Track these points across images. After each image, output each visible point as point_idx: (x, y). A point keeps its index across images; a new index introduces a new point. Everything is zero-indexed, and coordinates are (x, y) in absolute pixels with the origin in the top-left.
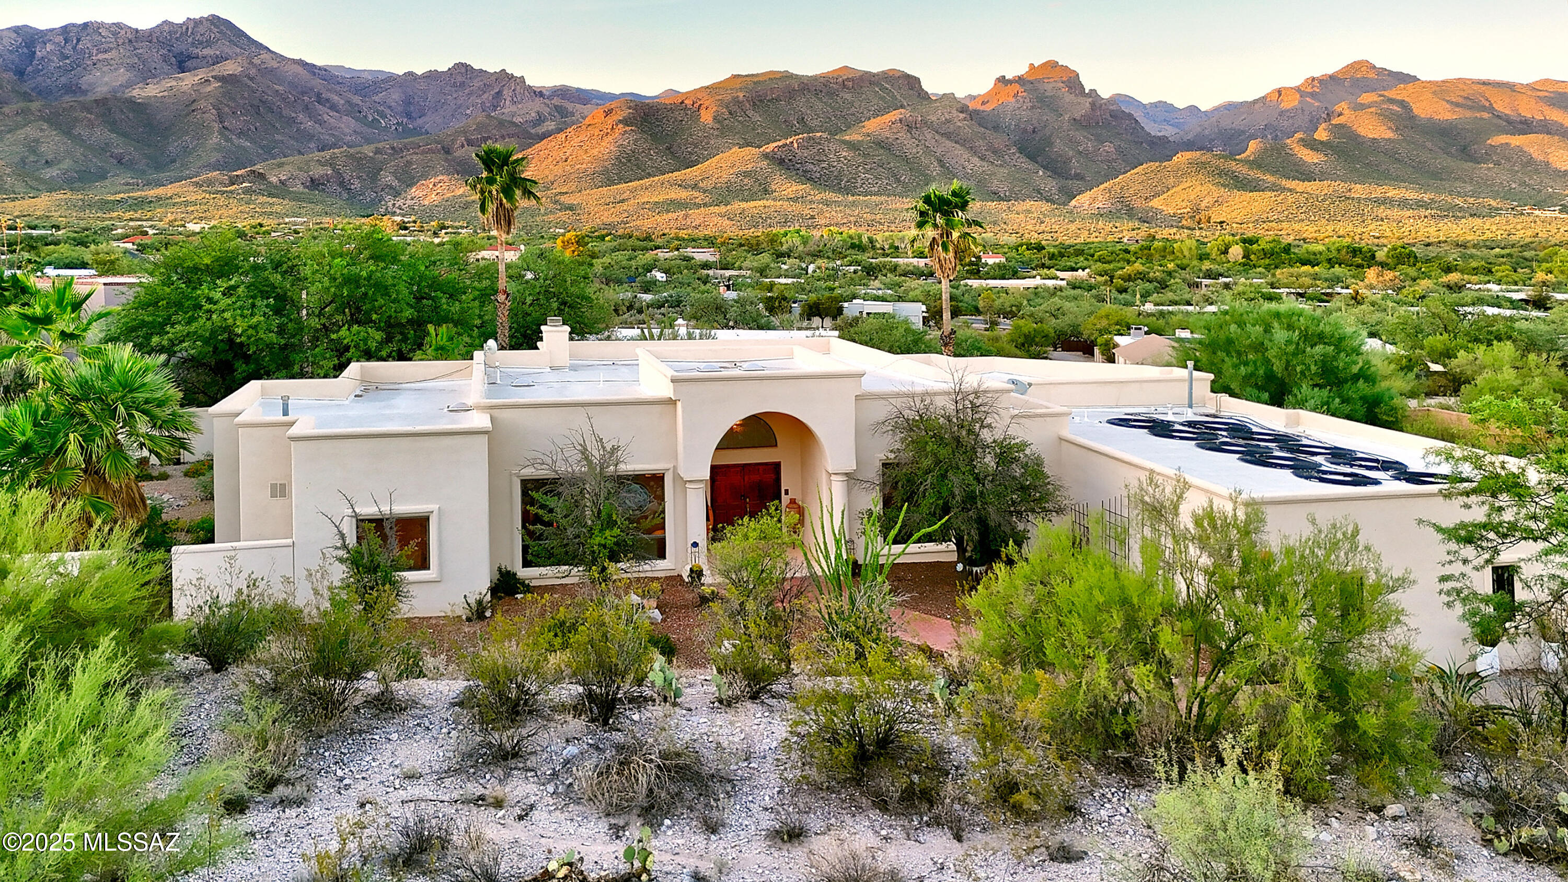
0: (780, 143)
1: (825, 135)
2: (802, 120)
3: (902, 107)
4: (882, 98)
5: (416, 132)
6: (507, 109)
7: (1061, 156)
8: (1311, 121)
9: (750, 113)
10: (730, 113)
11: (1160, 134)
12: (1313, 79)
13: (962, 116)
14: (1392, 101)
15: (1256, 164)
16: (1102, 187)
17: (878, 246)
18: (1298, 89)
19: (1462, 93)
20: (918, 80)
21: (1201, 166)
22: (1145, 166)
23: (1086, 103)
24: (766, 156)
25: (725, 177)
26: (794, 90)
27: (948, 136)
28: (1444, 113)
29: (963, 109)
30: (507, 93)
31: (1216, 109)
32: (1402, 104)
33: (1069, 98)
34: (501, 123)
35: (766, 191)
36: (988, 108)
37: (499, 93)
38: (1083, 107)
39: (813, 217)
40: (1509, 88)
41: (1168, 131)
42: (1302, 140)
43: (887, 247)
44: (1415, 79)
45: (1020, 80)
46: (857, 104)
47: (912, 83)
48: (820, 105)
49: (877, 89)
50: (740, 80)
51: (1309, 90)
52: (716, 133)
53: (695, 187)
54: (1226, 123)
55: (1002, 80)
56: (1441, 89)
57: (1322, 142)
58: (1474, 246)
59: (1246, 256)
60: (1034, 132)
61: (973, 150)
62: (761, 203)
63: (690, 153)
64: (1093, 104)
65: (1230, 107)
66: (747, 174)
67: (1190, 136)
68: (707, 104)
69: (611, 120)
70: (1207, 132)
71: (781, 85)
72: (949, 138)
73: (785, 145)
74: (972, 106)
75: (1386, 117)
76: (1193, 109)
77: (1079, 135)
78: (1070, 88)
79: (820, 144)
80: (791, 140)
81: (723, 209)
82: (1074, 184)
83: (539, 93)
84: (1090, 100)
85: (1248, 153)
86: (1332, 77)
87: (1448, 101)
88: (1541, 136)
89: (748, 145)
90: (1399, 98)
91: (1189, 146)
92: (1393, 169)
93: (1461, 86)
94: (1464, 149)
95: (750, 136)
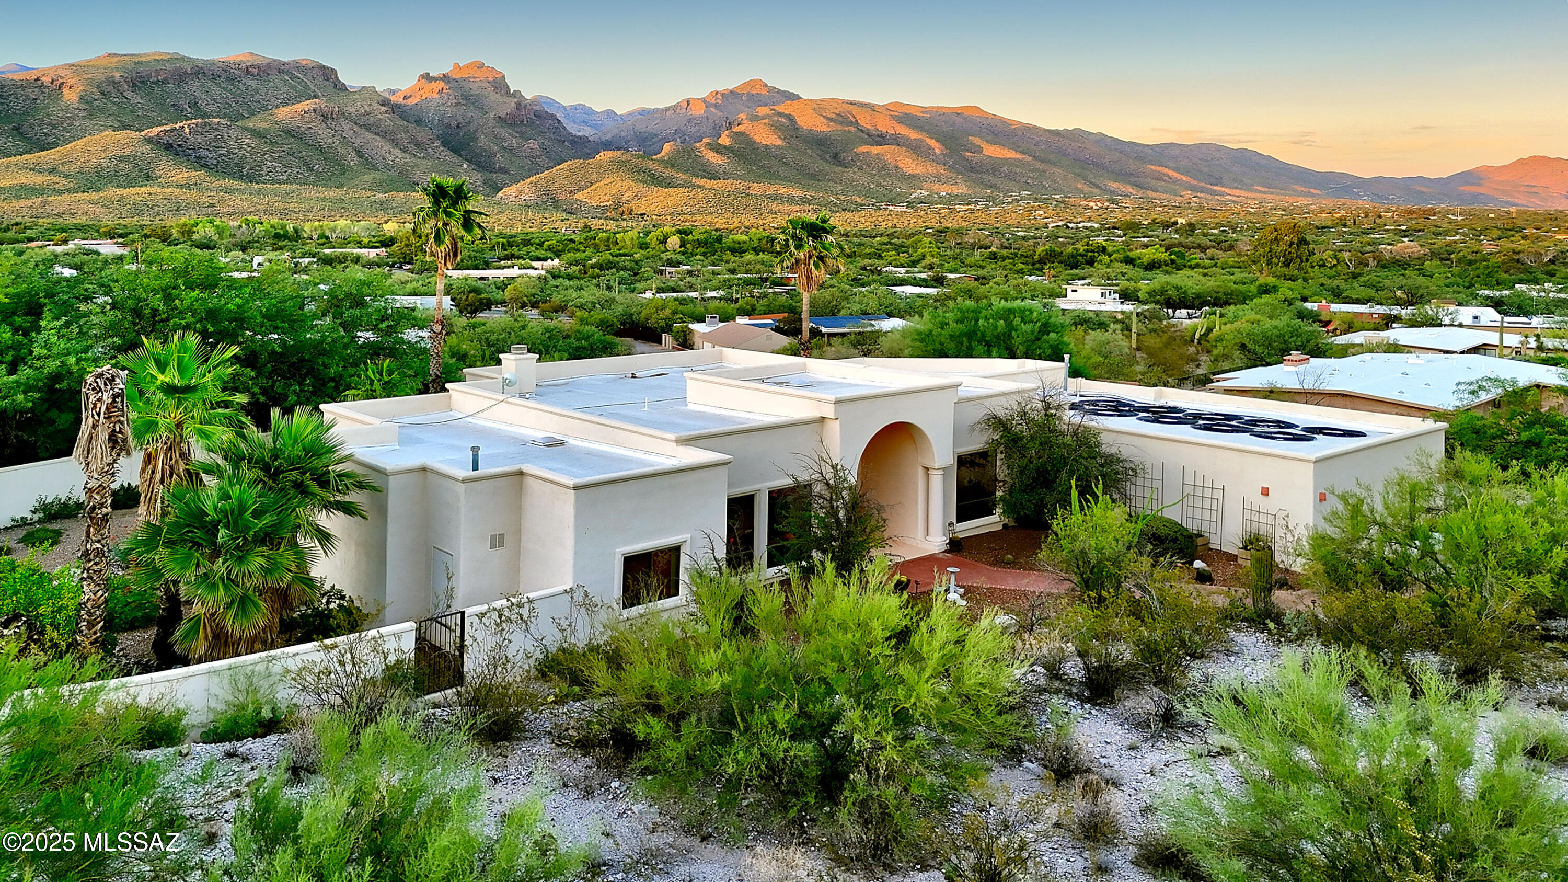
0: (167, 128)
1: (223, 121)
2: (194, 104)
3: (316, 97)
4: (293, 87)
7: (485, 151)
8: (714, 128)
9: (129, 94)
10: (103, 93)
11: (580, 134)
12: (717, 93)
13: (383, 109)
14: (780, 114)
15: (670, 163)
16: (528, 180)
17: (306, 235)
18: (704, 100)
19: (835, 111)
20: (333, 72)
21: (620, 165)
22: (569, 162)
23: (512, 103)
24: (149, 140)
25: (93, 162)
26: (186, 73)
27: (367, 127)
28: (821, 126)
29: (385, 103)
31: (631, 114)
32: (789, 117)
33: (494, 97)
35: (148, 177)
36: (411, 102)
38: (507, 107)
39: (212, 205)
40: (871, 107)
41: (586, 131)
42: (708, 144)
43: (316, 237)
44: (798, 97)
45: (445, 78)
46: (262, 92)
47: (328, 74)
48: (218, 91)
49: (287, 78)
50: (115, 59)
51: (713, 101)
52: (83, 114)
53: (53, 171)
54: (641, 127)
55: (427, 77)
56: (819, 106)
57: (725, 147)
59: (683, 245)
60: (458, 127)
61: (395, 142)
62: (145, 189)
63: (46, 134)
64: (518, 105)
65: (645, 113)
66: (123, 159)
67: (608, 137)
68: (71, 82)
70: (623, 134)
71: (169, 67)
72: (368, 130)
73: (172, 130)
74: (393, 99)
75: (776, 127)
76: (610, 113)
77: (504, 132)
78: (496, 88)
79: (217, 130)
80: (181, 124)
81: (94, 196)
82: (498, 177)
84: (516, 100)
85: (663, 153)
86: (732, 92)
87: (824, 117)
88: (893, 147)
89: (125, 127)
90: (787, 112)
91: (608, 146)
92: (782, 171)
93: (835, 105)
94: (835, 156)
95: (126, 119)
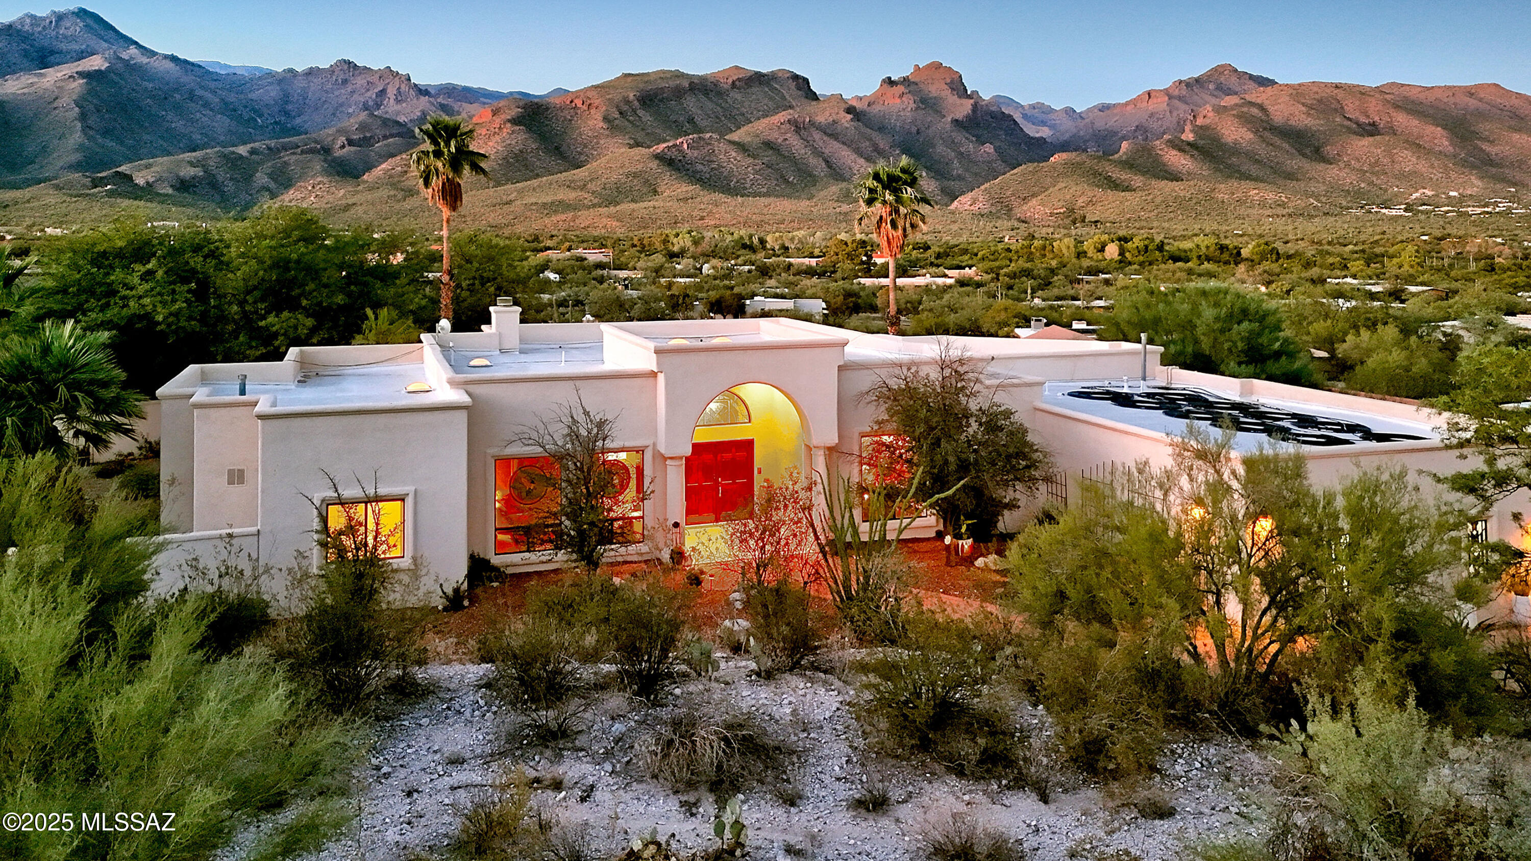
0: (670, 144)
1: (714, 136)
2: (691, 120)
3: (791, 107)
4: (771, 99)
5: (296, 132)
6: (391, 108)
7: (943, 157)
8: (1178, 123)
9: (641, 113)
10: (621, 113)
11: (1037, 135)
12: (1181, 82)
13: (850, 117)
14: (1252, 104)
15: (1129, 164)
16: (982, 187)
17: (768, 246)
18: (1166, 92)
19: (1317, 96)
20: (806, 81)
21: (1073, 168)
22: (1024, 166)
23: (970, 104)
24: (657, 157)
25: (614, 177)
26: (684, 89)
27: (834, 136)
28: (1300, 118)
29: (850, 110)
30: (391, 92)
31: (1091, 111)
32: (1261, 108)
33: (952, 99)
34: (386, 122)
35: (655, 192)
36: (876, 109)
37: (383, 92)
38: (963, 109)
39: (702, 218)
40: (1362, 93)
41: (1044, 132)
42: (1169, 141)
43: (777, 247)
44: (1272, 83)
45: (905, 81)
46: (746, 104)
47: (802, 83)
48: (710, 105)
49: (766, 89)
50: (631, 79)
51: (1176, 93)
52: (607, 132)
53: (583, 187)
54: (1100, 125)
55: (889, 82)
56: (1297, 92)
57: (1189, 144)
58: (1329, 243)
59: (1122, 253)
60: (918, 133)
61: (859, 152)
62: (651, 204)
63: (580, 154)
64: (975, 107)
65: (1104, 108)
66: (635, 175)
67: (1067, 136)
68: (597, 102)
69: (498, 120)
70: (1082, 133)
71: (672, 84)
72: (836, 139)
73: (675, 146)
74: (858, 105)
75: (1245, 119)
76: (1069, 111)
77: (959, 136)
78: (953, 89)
79: (709, 144)
80: (681, 140)
81: (612, 209)
82: (955, 185)
83: (422, 91)
84: (972, 101)
85: (1120, 154)
86: (1197, 80)
87: (1303, 104)
88: (1387, 138)
89: (638, 144)
90: (1259, 101)
91: (1064, 147)
92: (1254, 170)
93: (1315, 89)
94: (1317, 150)
95: (640, 137)
